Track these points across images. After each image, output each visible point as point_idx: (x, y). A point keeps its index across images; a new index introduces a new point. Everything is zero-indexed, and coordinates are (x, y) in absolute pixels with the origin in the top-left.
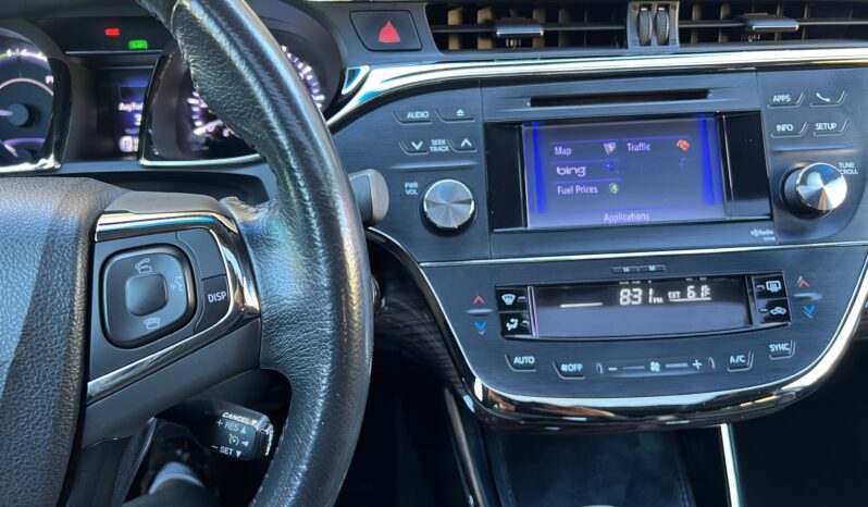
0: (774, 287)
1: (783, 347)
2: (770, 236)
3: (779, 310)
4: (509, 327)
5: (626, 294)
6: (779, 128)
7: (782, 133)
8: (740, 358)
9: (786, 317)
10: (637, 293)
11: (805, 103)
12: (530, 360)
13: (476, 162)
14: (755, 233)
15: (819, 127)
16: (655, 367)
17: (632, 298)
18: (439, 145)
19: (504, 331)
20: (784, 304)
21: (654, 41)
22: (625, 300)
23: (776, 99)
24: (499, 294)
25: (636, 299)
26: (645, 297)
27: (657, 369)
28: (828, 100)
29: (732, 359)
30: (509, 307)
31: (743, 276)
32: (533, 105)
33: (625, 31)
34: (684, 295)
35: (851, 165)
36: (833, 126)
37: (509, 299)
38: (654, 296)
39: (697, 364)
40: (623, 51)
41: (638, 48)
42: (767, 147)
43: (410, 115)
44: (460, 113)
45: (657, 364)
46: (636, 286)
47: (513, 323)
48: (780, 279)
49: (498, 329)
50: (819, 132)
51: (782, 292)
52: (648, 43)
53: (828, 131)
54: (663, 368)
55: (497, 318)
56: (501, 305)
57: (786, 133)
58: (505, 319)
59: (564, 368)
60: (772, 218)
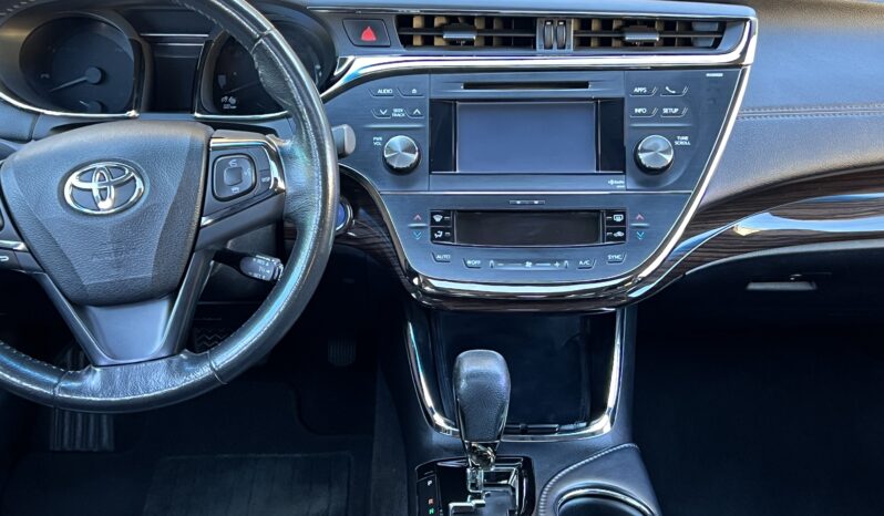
0: (618, 218)
1: (618, 257)
2: (621, 184)
3: (620, 234)
4: (436, 236)
6: (636, 110)
7: (638, 114)
8: (586, 262)
9: (623, 238)
11: (657, 94)
12: (447, 257)
13: (423, 125)
14: (612, 182)
15: (666, 111)
18: (398, 112)
19: (433, 238)
20: (624, 230)
21: (555, 45)
23: (637, 90)
24: (433, 214)
27: (530, 265)
28: (674, 92)
29: (581, 262)
30: (438, 223)
31: (598, 211)
32: (465, 88)
33: (535, 38)
35: (686, 138)
36: (676, 110)
37: (438, 218)
39: (557, 264)
40: (533, 52)
41: (543, 50)
42: (627, 124)
43: (380, 91)
44: (414, 91)
45: (530, 263)
47: (439, 234)
48: (624, 213)
49: (429, 236)
50: (666, 115)
51: (623, 222)
52: (551, 48)
53: (672, 114)
54: (533, 266)
55: (429, 231)
56: (433, 222)
57: (641, 114)
58: (434, 231)
59: (469, 262)
60: (624, 173)
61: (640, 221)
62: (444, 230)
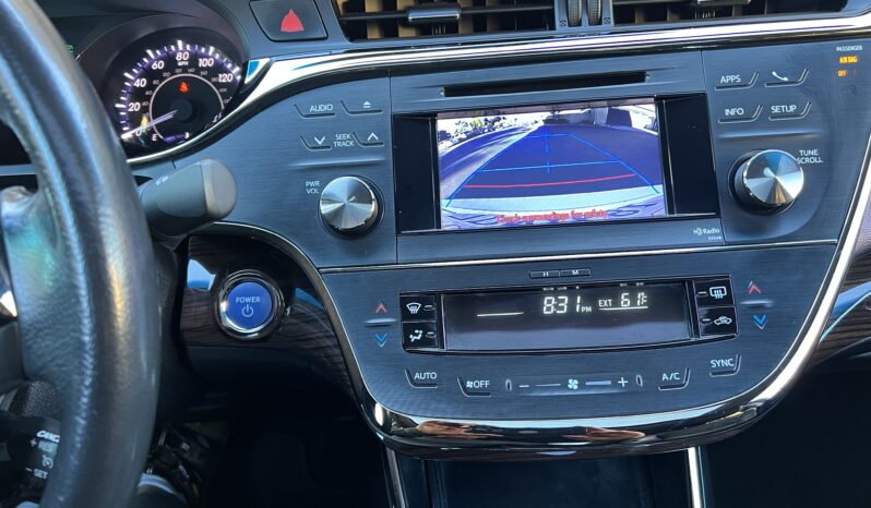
1: (727, 363)
2: (716, 234)
3: (723, 320)
4: (413, 338)
5: (549, 302)
6: (727, 112)
7: (731, 118)
8: (674, 375)
9: (731, 328)
10: (563, 301)
11: (759, 84)
12: (432, 375)
13: (383, 156)
14: (699, 231)
15: (775, 109)
16: (573, 384)
17: (556, 306)
18: (343, 140)
19: (407, 343)
20: (730, 313)
21: (585, 20)
22: (549, 309)
23: (724, 80)
24: (404, 301)
25: (562, 308)
26: (572, 305)
27: (576, 387)
28: (786, 79)
29: (665, 377)
30: (414, 316)
31: (683, 281)
32: (447, 95)
33: (552, 12)
34: (616, 303)
35: (814, 152)
36: (792, 108)
37: (414, 310)
38: (581, 305)
39: (623, 382)
40: (550, 32)
41: (567, 29)
42: (715, 134)
43: (313, 109)
44: (367, 104)
45: (576, 382)
46: (562, 293)
47: (417, 335)
48: (727, 284)
49: (401, 341)
50: (776, 116)
51: (728, 299)
52: (579, 24)
53: (787, 115)
54: (581, 386)
55: (400, 329)
56: (406, 314)
57: (736, 118)
58: (408, 330)
59: (469, 384)
60: (718, 215)
61: (755, 295)
62: (425, 328)
